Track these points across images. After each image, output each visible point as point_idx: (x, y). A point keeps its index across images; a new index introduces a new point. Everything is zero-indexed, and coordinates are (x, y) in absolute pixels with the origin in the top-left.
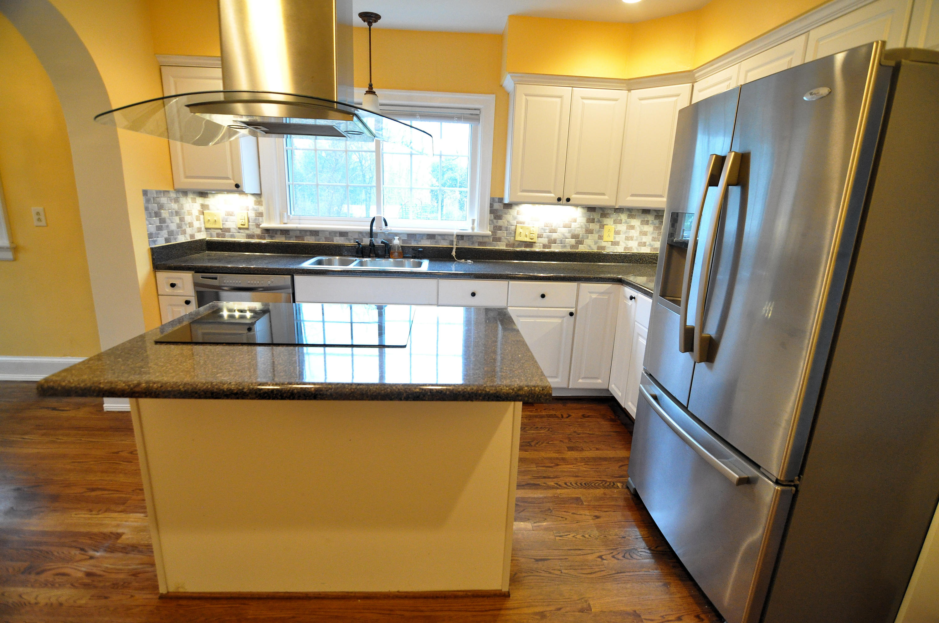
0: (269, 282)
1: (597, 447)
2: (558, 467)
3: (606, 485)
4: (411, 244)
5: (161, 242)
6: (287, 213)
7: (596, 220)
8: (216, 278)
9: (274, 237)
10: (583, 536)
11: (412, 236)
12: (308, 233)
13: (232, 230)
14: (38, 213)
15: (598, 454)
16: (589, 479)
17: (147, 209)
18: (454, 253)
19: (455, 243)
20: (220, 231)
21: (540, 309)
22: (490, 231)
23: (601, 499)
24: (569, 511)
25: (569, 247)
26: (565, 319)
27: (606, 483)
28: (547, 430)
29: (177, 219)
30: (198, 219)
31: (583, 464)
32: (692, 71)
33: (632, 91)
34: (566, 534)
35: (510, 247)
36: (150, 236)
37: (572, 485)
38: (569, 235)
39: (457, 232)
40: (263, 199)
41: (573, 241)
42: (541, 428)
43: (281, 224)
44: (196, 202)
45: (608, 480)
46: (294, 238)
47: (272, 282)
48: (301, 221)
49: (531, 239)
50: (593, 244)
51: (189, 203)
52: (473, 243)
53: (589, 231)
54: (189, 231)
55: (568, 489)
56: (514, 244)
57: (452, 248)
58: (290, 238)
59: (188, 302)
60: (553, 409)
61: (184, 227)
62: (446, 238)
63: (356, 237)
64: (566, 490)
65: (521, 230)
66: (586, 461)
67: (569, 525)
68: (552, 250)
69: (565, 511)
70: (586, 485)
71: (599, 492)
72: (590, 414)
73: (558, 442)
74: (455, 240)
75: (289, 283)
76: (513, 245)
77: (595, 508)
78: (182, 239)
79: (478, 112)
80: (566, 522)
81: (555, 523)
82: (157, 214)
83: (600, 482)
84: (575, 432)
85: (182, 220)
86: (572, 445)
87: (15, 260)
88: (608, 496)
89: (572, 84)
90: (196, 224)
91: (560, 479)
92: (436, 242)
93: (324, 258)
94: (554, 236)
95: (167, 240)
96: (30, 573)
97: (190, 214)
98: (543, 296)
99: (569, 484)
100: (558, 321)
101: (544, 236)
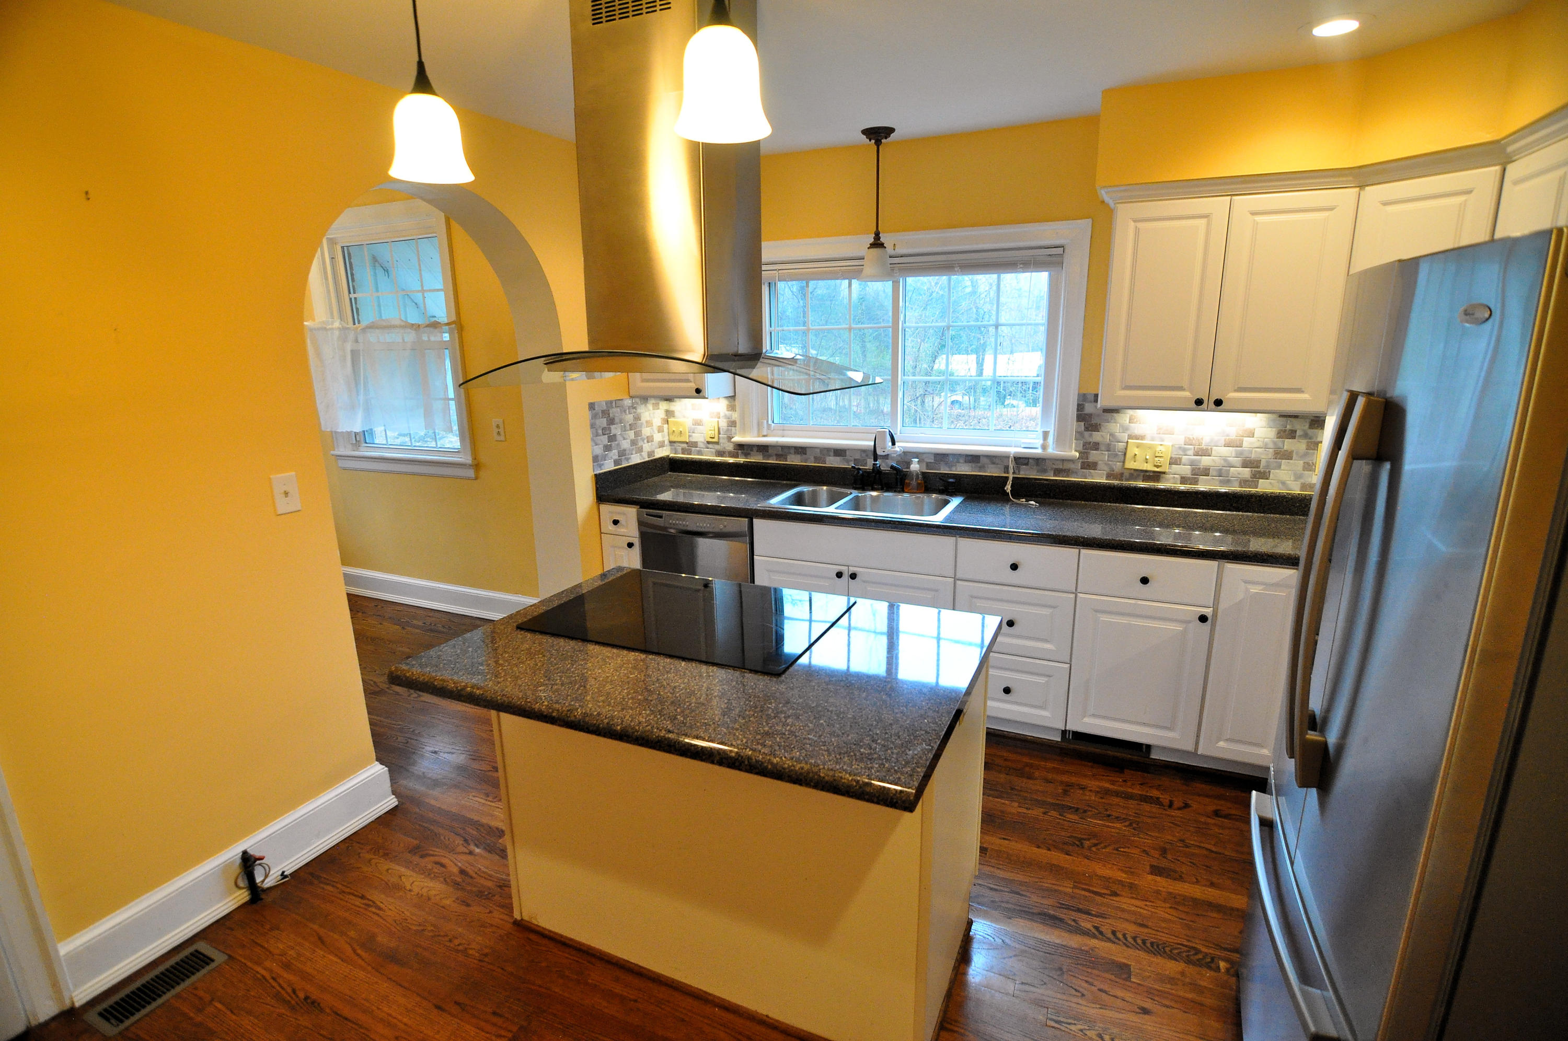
0: (721, 526)
1: (1215, 880)
2: (1114, 899)
3: (1197, 957)
4: (940, 470)
5: (609, 466)
6: (768, 421)
7: (1298, 433)
8: (661, 517)
9: (749, 454)
10: (1100, 1036)
11: (941, 457)
12: (792, 451)
13: (700, 445)
14: (498, 426)
15: (1212, 894)
16: (1164, 937)
17: (593, 426)
18: (1008, 488)
19: (1011, 471)
20: (685, 445)
21: (1140, 602)
22: (1076, 451)
23: (1172, 980)
24: (1096, 983)
25: (1237, 484)
26: (1190, 625)
27: (1196, 954)
28: (1127, 823)
29: (631, 434)
30: (660, 430)
31: (1168, 905)
32: (1498, 142)
33: (1367, 188)
34: (1070, 1021)
35: (1115, 478)
36: (595, 459)
37: (1126, 939)
38: (1237, 461)
39: (1015, 453)
40: (737, 403)
41: (1246, 473)
42: (1117, 818)
43: (759, 436)
44: (658, 409)
45: (1204, 950)
46: (775, 457)
47: (725, 526)
48: (786, 432)
49: (1155, 466)
50: (1292, 478)
51: (649, 410)
52: (1044, 471)
53: (1283, 455)
54: (647, 447)
55: (1114, 943)
56: (1122, 474)
57: (1007, 478)
58: (768, 457)
59: (630, 545)
60: (1158, 788)
61: (640, 443)
62: (997, 461)
63: (858, 456)
64: (1109, 945)
65: (1136, 451)
66: (1176, 901)
67: (1084, 1008)
68: (1201, 487)
69: (1086, 982)
70: (1152, 947)
71: (1172, 967)
72: (1233, 812)
73: (1137, 851)
74: (1011, 466)
75: (746, 529)
76: (1120, 476)
77: (1150, 993)
78: (636, 459)
79: (1060, 251)
80: (1080, 1001)
81: (1059, 996)
82: (605, 431)
83: (1185, 949)
84: (1182, 841)
85: (637, 434)
86: (1164, 863)
87: (476, 478)
88: (1187, 980)
89: (1232, 190)
90: (658, 437)
91: (1107, 921)
92: (980, 467)
93: (805, 489)
94: (1205, 461)
95: (616, 462)
96: (415, 854)
97: (649, 423)
98: (1145, 581)
99: (1120, 936)
100: (1179, 628)
101: (1183, 461)
